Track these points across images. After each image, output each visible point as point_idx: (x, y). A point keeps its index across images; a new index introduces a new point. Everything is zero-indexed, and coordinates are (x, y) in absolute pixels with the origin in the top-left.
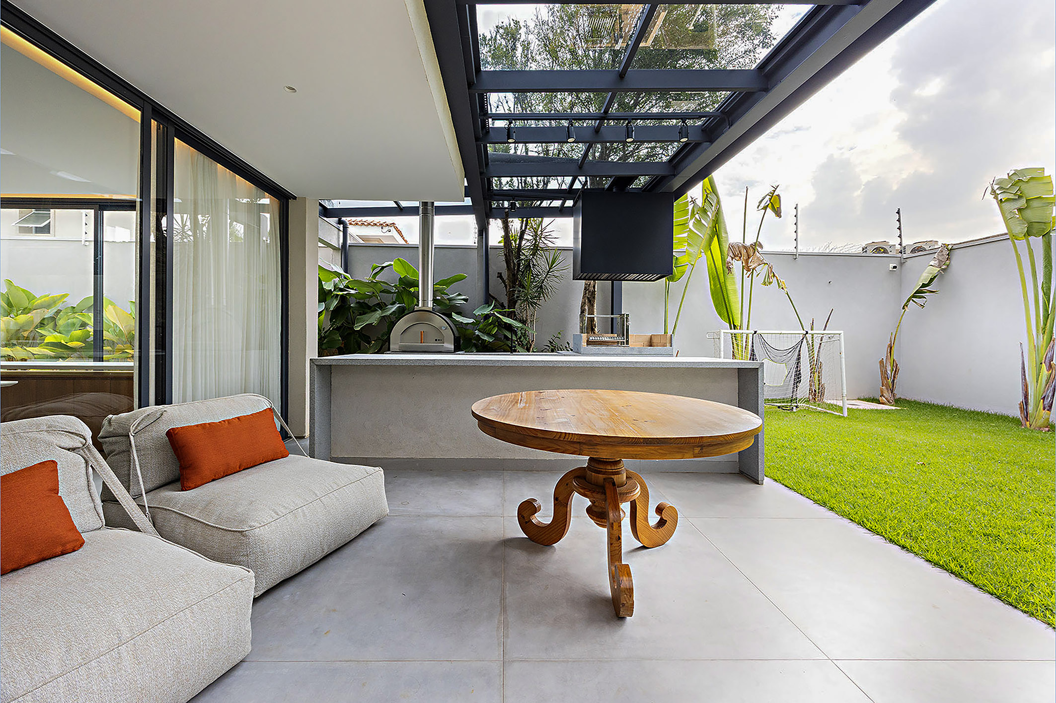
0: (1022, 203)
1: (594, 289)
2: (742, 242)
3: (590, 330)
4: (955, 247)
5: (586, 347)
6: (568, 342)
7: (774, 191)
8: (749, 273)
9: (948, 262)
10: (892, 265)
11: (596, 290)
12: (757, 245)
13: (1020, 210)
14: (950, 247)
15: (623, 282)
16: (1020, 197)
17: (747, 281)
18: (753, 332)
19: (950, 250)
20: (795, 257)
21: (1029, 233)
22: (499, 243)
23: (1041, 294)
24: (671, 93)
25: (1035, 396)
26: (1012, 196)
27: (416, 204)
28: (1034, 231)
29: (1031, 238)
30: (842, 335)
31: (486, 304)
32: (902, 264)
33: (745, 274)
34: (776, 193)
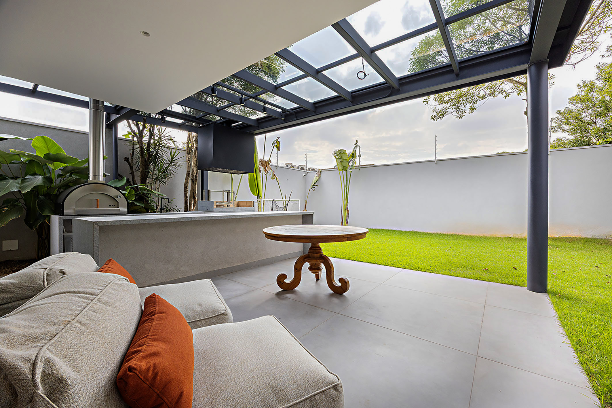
0: (341, 160)
1: (197, 175)
2: (263, 158)
3: (193, 198)
4: (322, 170)
5: (215, 208)
6: (176, 206)
7: (278, 139)
8: (266, 173)
9: (320, 175)
10: (304, 174)
11: (198, 175)
12: (269, 161)
13: (341, 162)
14: (321, 170)
15: (209, 171)
16: (341, 158)
17: (265, 176)
18: (273, 200)
19: (321, 172)
20: (277, 167)
21: (343, 170)
22: (123, 136)
23: (345, 188)
24: (242, 81)
25: (344, 220)
26: (339, 157)
27: (87, 99)
28: (344, 169)
29: (343, 171)
30: (299, 201)
31: (117, 179)
32: (306, 174)
33: (264, 174)
34: (278, 141)
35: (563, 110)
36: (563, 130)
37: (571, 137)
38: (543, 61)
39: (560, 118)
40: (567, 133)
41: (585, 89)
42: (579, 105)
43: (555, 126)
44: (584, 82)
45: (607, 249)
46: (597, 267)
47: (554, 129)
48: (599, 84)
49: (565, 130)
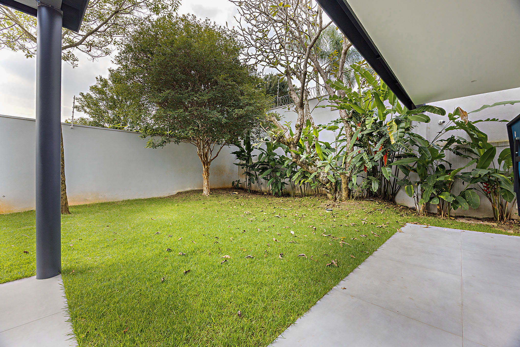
35: (85, 94)
36: (85, 112)
37: (92, 119)
38: (57, 10)
39: (83, 99)
40: (88, 115)
41: (101, 83)
42: (98, 95)
43: (79, 106)
44: (101, 78)
45: (114, 209)
46: (108, 226)
47: (78, 108)
48: (110, 82)
49: (87, 112)
